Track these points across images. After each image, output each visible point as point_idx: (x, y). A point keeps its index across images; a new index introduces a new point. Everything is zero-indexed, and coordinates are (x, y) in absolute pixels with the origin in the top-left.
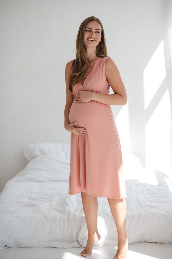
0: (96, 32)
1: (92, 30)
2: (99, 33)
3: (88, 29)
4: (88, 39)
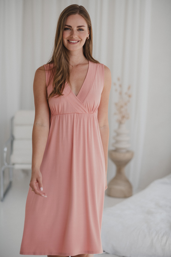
1: (73, 28)
3: (67, 27)
4: (68, 41)
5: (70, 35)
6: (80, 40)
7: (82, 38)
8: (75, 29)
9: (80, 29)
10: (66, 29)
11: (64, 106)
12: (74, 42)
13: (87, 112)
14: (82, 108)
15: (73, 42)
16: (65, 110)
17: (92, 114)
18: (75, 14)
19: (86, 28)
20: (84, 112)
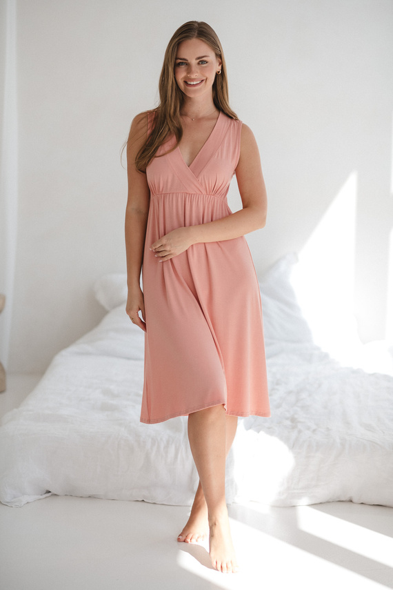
1: (189, 61)
3: (180, 61)
4: (186, 82)
5: (187, 74)
6: (204, 78)
7: (207, 75)
8: (194, 62)
9: (202, 61)
10: (179, 64)
11: (167, 182)
12: (195, 83)
13: (204, 192)
14: (195, 185)
15: (192, 83)
16: (169, 186)
17: (212, 196)
18: (190, 39)
19: (212, 58)
20: (198, 192)
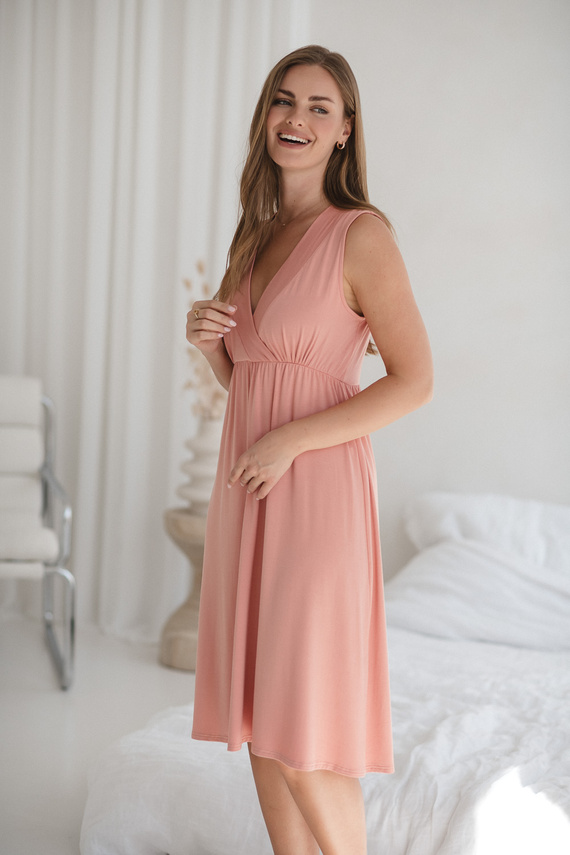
0: (312, 109)
1: (297, 98)
2: (324, 111)
3: (282, 96)
4: (279, 134)
5: (286, 119)
8: (304, 102)
10: (278, 102)
15: (289, 139)
19: (336, 108)
